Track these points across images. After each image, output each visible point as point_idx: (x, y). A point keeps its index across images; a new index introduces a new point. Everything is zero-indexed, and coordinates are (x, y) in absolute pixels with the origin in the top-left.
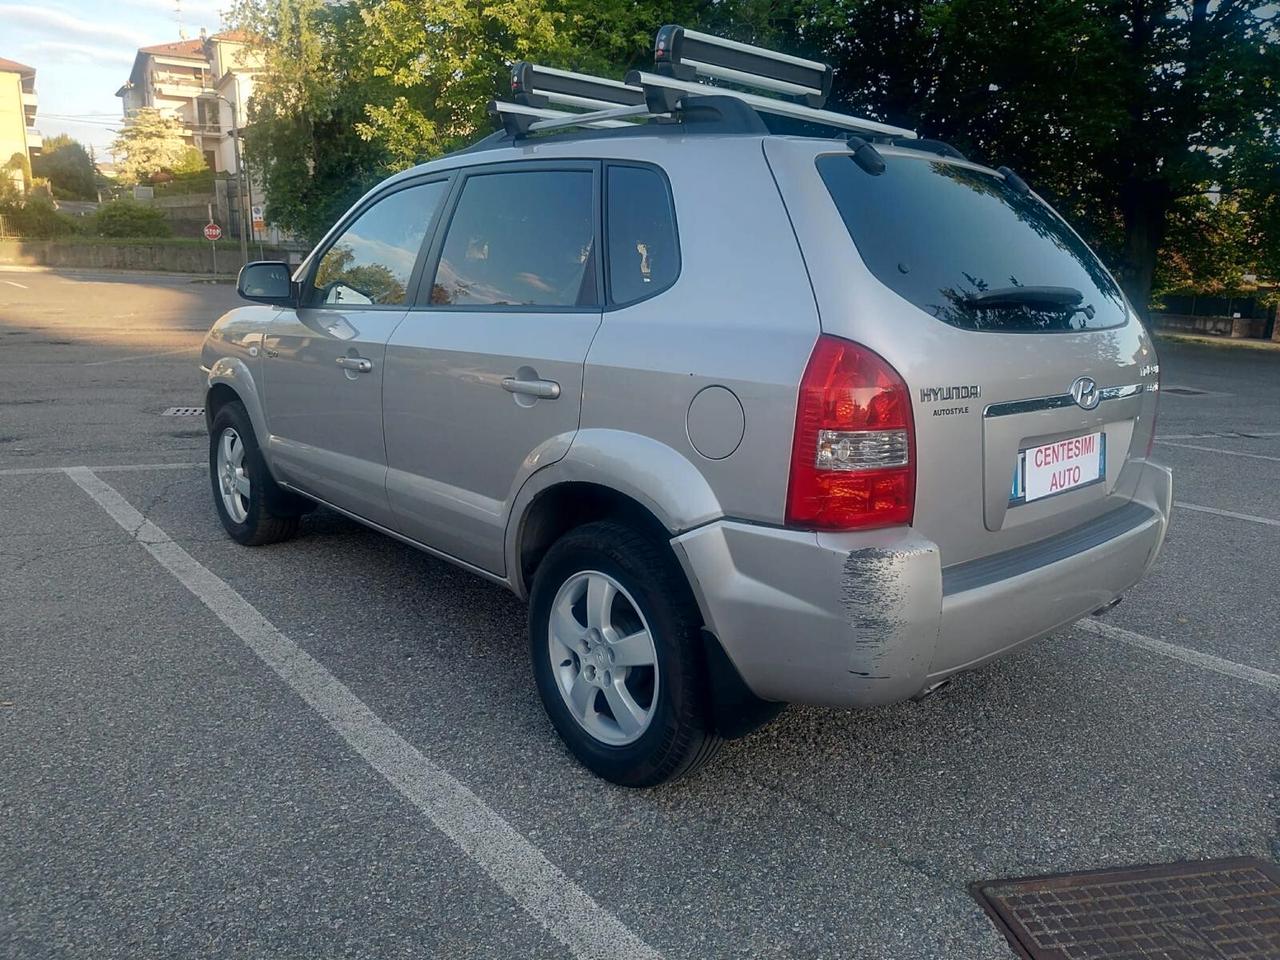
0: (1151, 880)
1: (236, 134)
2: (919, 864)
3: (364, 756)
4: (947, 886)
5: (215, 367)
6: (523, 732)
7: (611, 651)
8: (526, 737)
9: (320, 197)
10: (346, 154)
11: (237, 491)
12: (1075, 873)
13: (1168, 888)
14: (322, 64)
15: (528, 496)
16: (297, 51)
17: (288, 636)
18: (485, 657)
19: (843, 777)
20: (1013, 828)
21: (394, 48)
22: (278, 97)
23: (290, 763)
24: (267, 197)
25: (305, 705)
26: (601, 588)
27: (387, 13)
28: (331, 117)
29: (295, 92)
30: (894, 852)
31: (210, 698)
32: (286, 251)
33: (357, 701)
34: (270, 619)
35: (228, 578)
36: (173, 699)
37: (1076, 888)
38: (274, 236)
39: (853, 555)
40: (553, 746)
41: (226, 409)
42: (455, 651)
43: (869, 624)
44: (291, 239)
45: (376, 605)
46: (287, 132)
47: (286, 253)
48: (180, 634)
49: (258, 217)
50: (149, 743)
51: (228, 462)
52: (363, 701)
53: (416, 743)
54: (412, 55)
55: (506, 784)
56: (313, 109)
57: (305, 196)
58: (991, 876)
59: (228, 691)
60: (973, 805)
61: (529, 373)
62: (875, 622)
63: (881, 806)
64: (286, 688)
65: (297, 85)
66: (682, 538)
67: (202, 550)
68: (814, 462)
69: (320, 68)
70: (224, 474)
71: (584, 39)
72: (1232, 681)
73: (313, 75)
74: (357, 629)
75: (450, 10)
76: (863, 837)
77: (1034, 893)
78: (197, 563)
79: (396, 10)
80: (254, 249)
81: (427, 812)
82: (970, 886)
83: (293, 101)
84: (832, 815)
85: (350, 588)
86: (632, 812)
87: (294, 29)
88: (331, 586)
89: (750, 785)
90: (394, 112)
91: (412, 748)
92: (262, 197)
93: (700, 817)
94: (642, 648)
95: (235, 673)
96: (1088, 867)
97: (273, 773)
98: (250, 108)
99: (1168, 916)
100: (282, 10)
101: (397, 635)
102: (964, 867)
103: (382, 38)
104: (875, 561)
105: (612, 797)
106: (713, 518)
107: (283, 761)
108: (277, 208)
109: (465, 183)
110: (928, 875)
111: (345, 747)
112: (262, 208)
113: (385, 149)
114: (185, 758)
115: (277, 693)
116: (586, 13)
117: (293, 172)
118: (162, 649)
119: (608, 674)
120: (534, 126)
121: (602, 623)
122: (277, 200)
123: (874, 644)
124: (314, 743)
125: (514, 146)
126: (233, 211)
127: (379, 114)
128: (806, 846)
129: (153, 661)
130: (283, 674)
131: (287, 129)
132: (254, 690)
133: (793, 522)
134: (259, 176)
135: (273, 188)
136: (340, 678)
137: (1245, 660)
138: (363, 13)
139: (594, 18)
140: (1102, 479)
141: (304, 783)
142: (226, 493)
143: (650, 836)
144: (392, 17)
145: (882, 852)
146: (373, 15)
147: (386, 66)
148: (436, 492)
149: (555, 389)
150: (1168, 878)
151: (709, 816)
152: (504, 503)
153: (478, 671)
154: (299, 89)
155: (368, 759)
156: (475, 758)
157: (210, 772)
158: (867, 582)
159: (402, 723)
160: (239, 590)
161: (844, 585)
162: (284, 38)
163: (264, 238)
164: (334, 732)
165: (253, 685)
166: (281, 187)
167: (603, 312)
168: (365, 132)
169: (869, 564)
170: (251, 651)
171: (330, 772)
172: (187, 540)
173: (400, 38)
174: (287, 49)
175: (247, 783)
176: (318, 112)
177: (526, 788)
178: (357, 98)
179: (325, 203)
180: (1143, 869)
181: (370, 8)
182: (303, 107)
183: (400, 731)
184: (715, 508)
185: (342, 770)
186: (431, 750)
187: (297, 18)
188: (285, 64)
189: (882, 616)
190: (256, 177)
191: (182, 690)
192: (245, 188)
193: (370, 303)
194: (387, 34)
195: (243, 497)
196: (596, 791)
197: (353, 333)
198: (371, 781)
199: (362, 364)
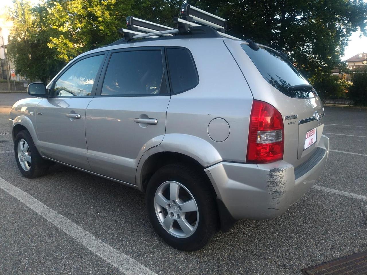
0: (350, 261)
1: (4, 47)
2: (284, 266)
3: (93, 251)
4: (296, 272)
5: (15, 120)
6: (145, 236)
7: (180, 208)
8: (146, 238)
9: (34, 66)
10: (42, 53)
11: (26, 160)
12: (329, 262)
13: (355, 263)
14: (33, 26)
15: (146, 157)
16: (24, 21)
17: (53, 209)
18: (124, 211)
19: (250, 239)
20: (305, 249)
21: (59, 20)
22: (18, 35)
23: (66, 257)
24: (15, 66)
25: (66, 235)
26: (174, 187)
27: (56, 9)
28: (36, 42)
29: (24, 34)
30: (275, 262)
31: (30, 236)
32: (22, 83)
33: (84, 231)
34: (45, 204)
35: (26, 191)
36: (16, 238)
37: (331, 267)
38: (19, 78)
39: (271, 171)
40: (156, 239)
41: (21, 133)
42: (113, 209)
43: (276, 192)
44: (25, 79)
45: (81, 196)
46: (21, 46)
47: (22, 84)
48: (13, 212)
49: (13, 72)
50: (10, 256)
51: (22, 151)
52: (87, 231)
53: (110, 244)
54: (64, 23)
55: (146, 255)
56: (30, 39)
57: (28, 66)
58: (306, 267)
59: (36, 232)
60: (291, 243)
61: (145, 116)
62: (278, 192)
63: (265, 247)
64: (57, 229)
65: (24, 32)
66: (209, 169)
67: (14, 181)
68: (256, 141)
69: (32, 27)
70: (20, 155)
71: (119, 19)
72: (340, 196)
73: (30, 29)
74: (77, 205)
75: (77, 9)
76: (265, 259)
77: (321, 271)
78: (13, 186)
79: (59, 8)
80: (12, 82)
81: (121, 270)
82: (302, 270)
83: (23, 37)
84: (252, 252)
85: (71, 190)
86: (190, 260)
87: (23, 15)
88: (64, 190)
89: (224, 245)
90: (59, 39)
91: (109, 246)
92: (14, 66)
93: (213, 259)
94: (192, 205)
95: (37, 225)
96: (331, 259)
97: (61, 262)
98: (9, 38)
99: (359, 272)
100: (19, 9)
101: (91, 206)
102: (298, 265)
103: (54, 17)
104: (278, 172)
105: (182, 256)
106: (219, 161)
107: (63, 257)
108: (19, 70)
109: (111, 55)
110: (288, 269)
111: (85, 249)
112: (14, 69)
113: (57, 51)
114: (26, 261)
115: (54, 231)
116: (119, 11)
117: (24, 58)
118: (7, 219)
119: (178, 215)
120: (134, 37)
121: (176, 199)
122: (19, 67)
123: (277, 199)
124: (73, 248)
125: (128, 43)
126: (3, 71)
127: (54, 40)
128: (249, 264)
129: (5, 224)
130: (55, 223)
131: (22, 45)
132: (46, 231)
133: (248, 161)
134: (13, 60)
135: (17, 64)
136: (76, 223)
137: (340, 189)
138: (48, 9)
139: (121, 13)
140: (316, 142)
141: (73, 264)
142: (21, 161)
143: (199, 268)
144: (57, 11)
145: (272, 263)
146: (51, 10)
147: (56, 26)
148: (102, 156)
149: (156, 121)
150: (354, 260)
151: (215, 258)
152: (136, 160)
153: (123, 216)
154: (25, 33)
155: (94, 252)
156: (132, 247)
157: (36, 265)
158: (276, 179)
159: (103, 237)
160: (31, 194)
161: (268, 181)
162: (20, 17)
163: (15, 79)
164: (79, 243)
165: (45, 229)
166: (20, 63)
167: (170, 96)
168: (50, 46)
169: (276, 174)
170: (41, 216)
171: (82, 259)
172: (8, 178)
173: (61, 17)
174: (21, 21)
175: (52, 267)
176: (32, 40)
177: (152, 256)
178: (44, 36)
179: (35, 68)
180: (346, 258)
181: (50, 8)
182: (27, 38)
183: (103, 240)
184: (219, 158)
185: (86, 257)
186: (116, 246)
187: (24, 11)
188: (20, 25)
189: (280, 190)
190: (12, 60)
191: (18, 234)
192: (8, 63)
193: (73, 95)
194: (56, 16)
195: (28, 162)
196: (176, 254)
197: (68, 106)
198: (98, 261)
199: (77, 116)
